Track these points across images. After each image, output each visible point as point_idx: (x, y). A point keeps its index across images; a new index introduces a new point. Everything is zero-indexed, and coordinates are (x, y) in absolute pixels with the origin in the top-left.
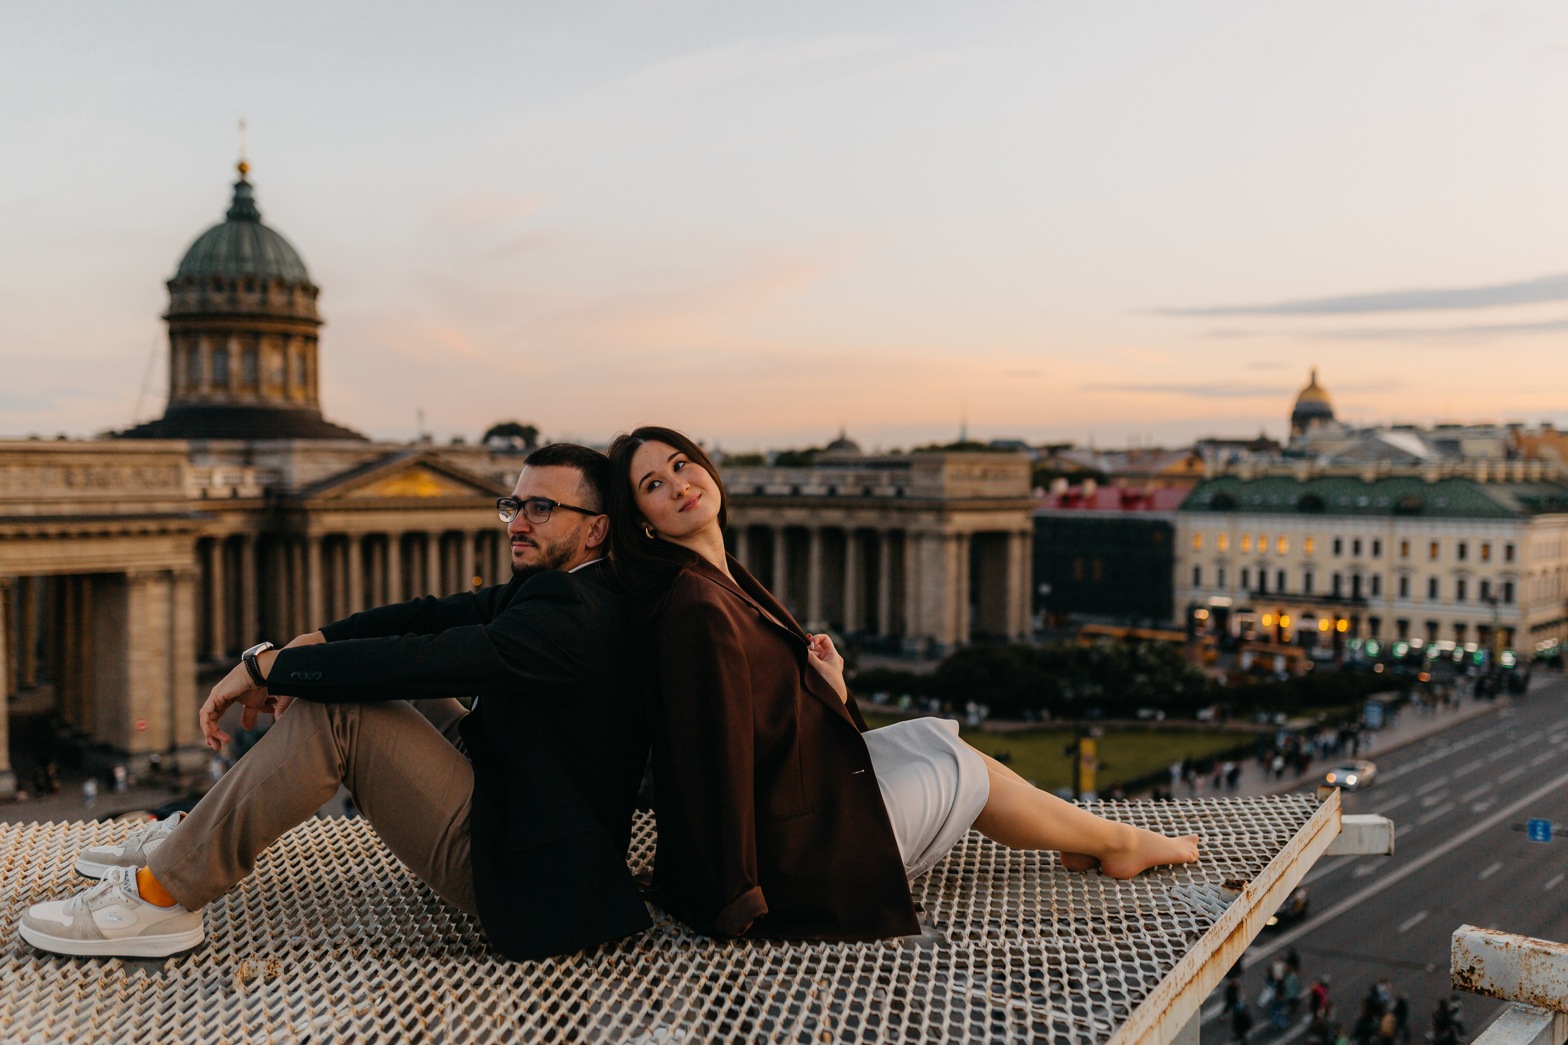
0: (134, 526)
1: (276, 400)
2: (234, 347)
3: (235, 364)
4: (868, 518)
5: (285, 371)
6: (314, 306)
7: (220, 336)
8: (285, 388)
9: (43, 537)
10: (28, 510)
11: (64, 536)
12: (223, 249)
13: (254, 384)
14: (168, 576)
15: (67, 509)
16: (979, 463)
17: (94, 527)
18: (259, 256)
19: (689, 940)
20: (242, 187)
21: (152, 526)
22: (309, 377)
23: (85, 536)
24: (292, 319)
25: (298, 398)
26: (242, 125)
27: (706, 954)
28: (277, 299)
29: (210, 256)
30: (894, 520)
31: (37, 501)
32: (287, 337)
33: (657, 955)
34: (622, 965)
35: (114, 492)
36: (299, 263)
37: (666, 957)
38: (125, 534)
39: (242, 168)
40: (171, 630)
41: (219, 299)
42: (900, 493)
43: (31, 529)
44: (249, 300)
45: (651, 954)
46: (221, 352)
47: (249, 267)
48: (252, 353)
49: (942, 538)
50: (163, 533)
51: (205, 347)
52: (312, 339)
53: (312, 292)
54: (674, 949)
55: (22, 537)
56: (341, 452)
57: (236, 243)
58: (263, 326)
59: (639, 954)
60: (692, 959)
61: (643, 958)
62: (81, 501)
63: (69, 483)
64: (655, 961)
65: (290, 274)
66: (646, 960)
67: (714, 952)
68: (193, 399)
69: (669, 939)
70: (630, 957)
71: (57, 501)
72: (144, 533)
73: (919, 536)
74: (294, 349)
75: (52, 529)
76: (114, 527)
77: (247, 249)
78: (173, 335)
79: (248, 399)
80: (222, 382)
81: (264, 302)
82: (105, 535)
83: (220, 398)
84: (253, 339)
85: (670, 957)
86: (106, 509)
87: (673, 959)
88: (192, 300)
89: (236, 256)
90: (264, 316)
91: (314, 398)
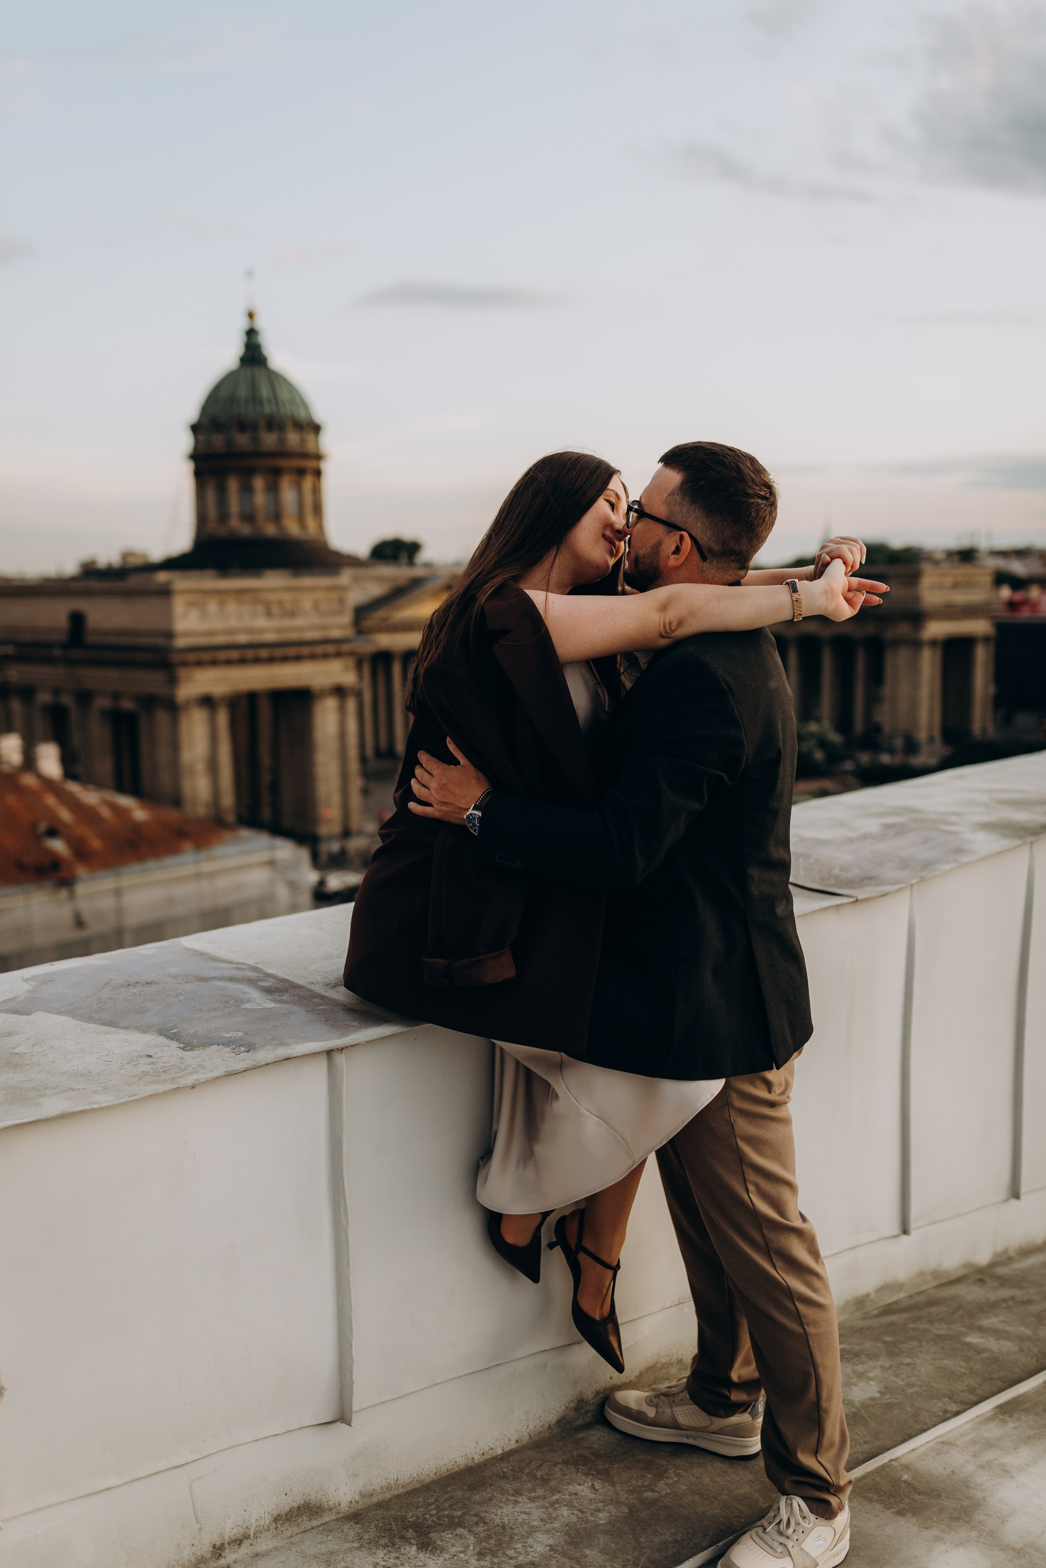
0: (319, 649)
1: (295, 531)
2: (259, 483)
3: (260, 498)
5: (301, 504)
6: (317, 442)
7: (247, 474)
8: (301, 521)
9: (257, 661)
10: (243, 638)
11: (272, 660)
12: (243, 392)
13: (277, 516)
14: (339, 691)
15: (270, 637)
17: (292, 651)
18: (275, 399)
20: (251, 333)
21: (331, 649)
22: (318, 509)
23: (285, 659)
24: (305, 456)
26: (249, 274)
28: (293, 438)
29: (232, 400)
30: (872, 629)
31: (250, 631)
32: (301, 472)
35: (300, 622)
36: (303, 403)
38: (313, 657)
39: (251, 315)
40: (342, 736)
41: (242, 440)
43: (250, 654)
44: (269, 440)
46: (247, 489)
47: (267, 409)
48: (273, 489)
49: (917, 645)
50: (338, 655)
51: (233, 485)
52: (318, 473)
53: (316, 429)
55: (243, 662)
57: (254, 386)
58: (283, 463)
62: (280, 630)
63: (269, 614)
65: (302, 414)
68: (222, 532)
71: (260, 631)
72: (325, 656)
73: (896, 644)
74: (308, 482)
75: (264, 653)
76: (305, 651)
77: (264, 392)
78: (199, 474)
79: (271, 531)
80: (249, 517)
81: (282, 441)
82: (298, 658)
83: (247, 530)
84: (274, 475)
86: (293, 636)
88: (218, 441)
89: (255, 399)
90: (283, 453)
91: (321, 528)
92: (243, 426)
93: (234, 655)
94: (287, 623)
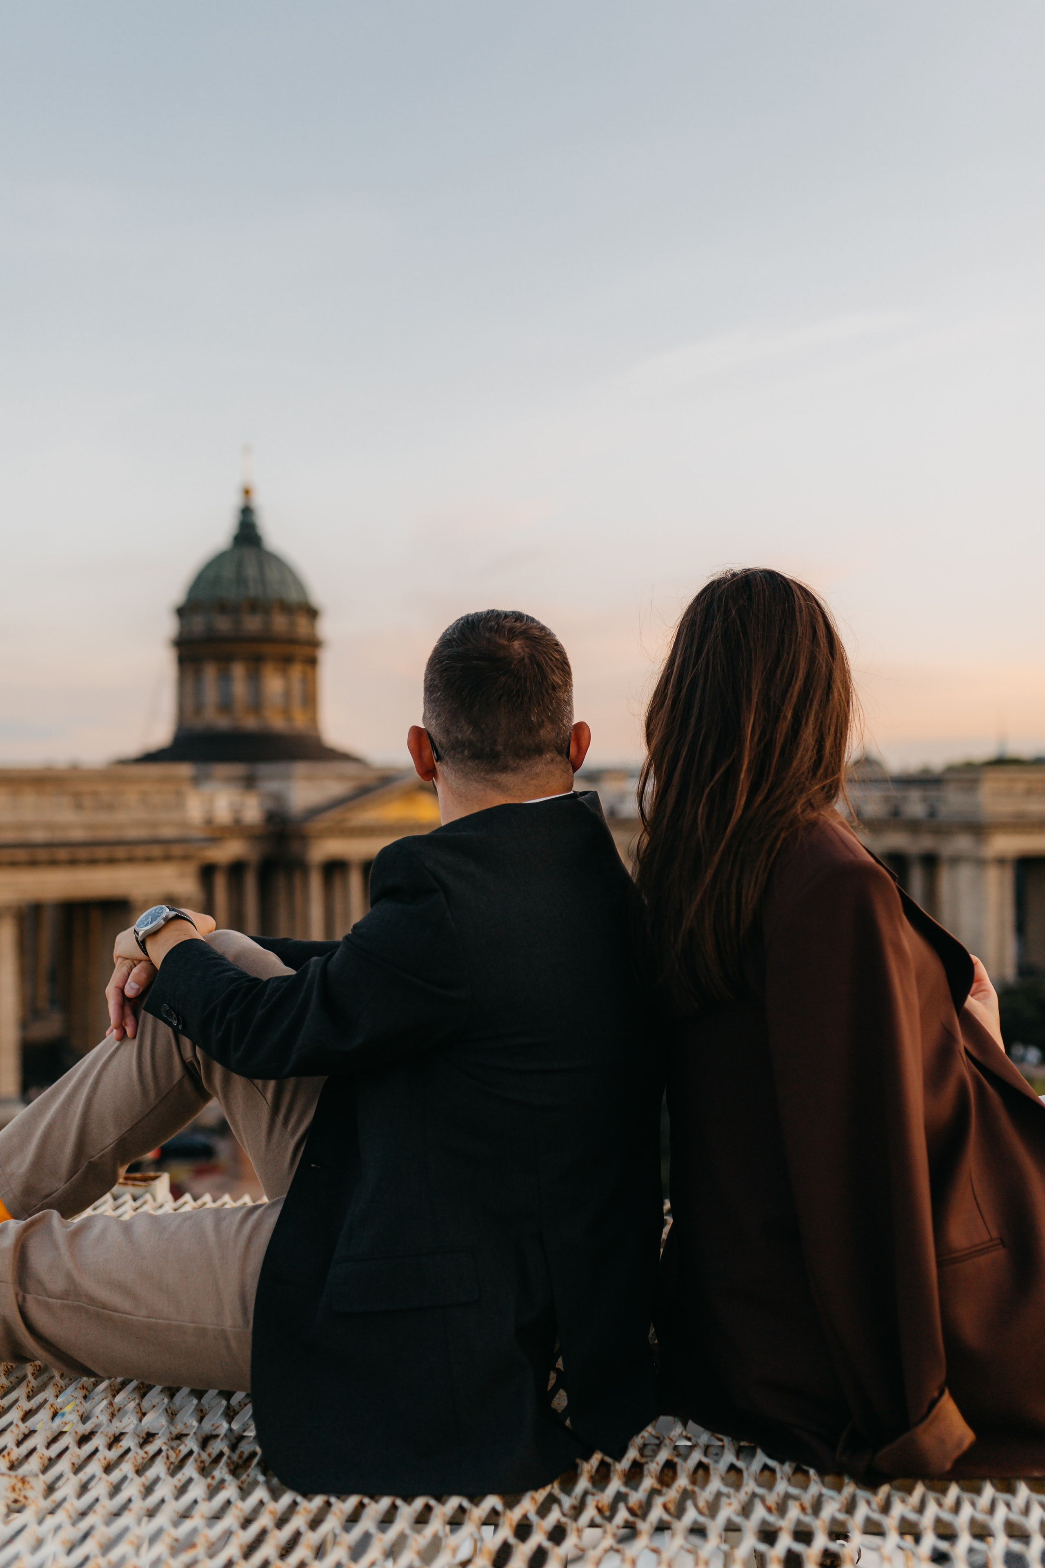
0: (140, 851)
1: (277, 723)
2: (238, 671)
3: (240, 688)
4: (897, 841)
5: (287, 694)
6: (313, 627)
7: (224, 660)
8: (286, 712)
9: (53, 863)
10: (39, 835)
11: (73, 863)
12: (228, 572)
13: (258, 707)
15: (76, 835)
16: (1021, 780)
17: (101, 852)
18: (263, 580)
19: (740, 1464)
20: (247, 511)
21: (156, 851)
22: (310, 700)
23: (93, 862)
24: (295, 642)
25: (300, 721)
26: (247, 449)
27: (772, 1499)
28: (280, 623)
29: (217, 584)
30: (925, 843)
31: (49, 826)
32: (289, 659)
33: (686, 1495)
34: (623, 1514)
35: (121, 817)
36: (299, 586)
37: (702, 1504)
38: (131, 860)
39: (247, 492)
41: (223, 624)
42: (932, 814)
43: (44, 854)
44: (253, 624)
45: (672, 1494)
46: (225, 677)
47: (253, 591)
48: (255, 678)
49: (980, 863)
50: (167, 858)
51: (210, 673)
52: (312, 662)
53: (312, 613)
54: (715, 1484)
55: (33, 863)
56: (341, 777)
57: (240, 566)
58: (267, 649)
59: (653, 1493)
60: (746, 1511)
61: (659, 1501)
62: (92, 827)
63: (79, 807)
64: (680, 1512)
65: (293, 596)
66: (665, 1507)
67: (787, 1496)
68: (198, 724)
69: (705, 1460)
70: (636, 1497)
71: (67, 827)
72: (149, 860)
73: (955, 861)
74: (296, 671)
75: (63, 854)
76: (120, 852)
77: (251, 571)
78: (181, 661)
79: (250, 723)
80: (226, 706)
81: (267, 625)
82: (111, 861)
83: (223, 723)
84: (256, 663)
85: (707, 1502)
87: (713, 1509)
88: (198, 624)
89: (240, 580)
90: (267, 638)
91: (313, 720)
92: (223, 607)
93: (21, 855)
94: (103, 817)
